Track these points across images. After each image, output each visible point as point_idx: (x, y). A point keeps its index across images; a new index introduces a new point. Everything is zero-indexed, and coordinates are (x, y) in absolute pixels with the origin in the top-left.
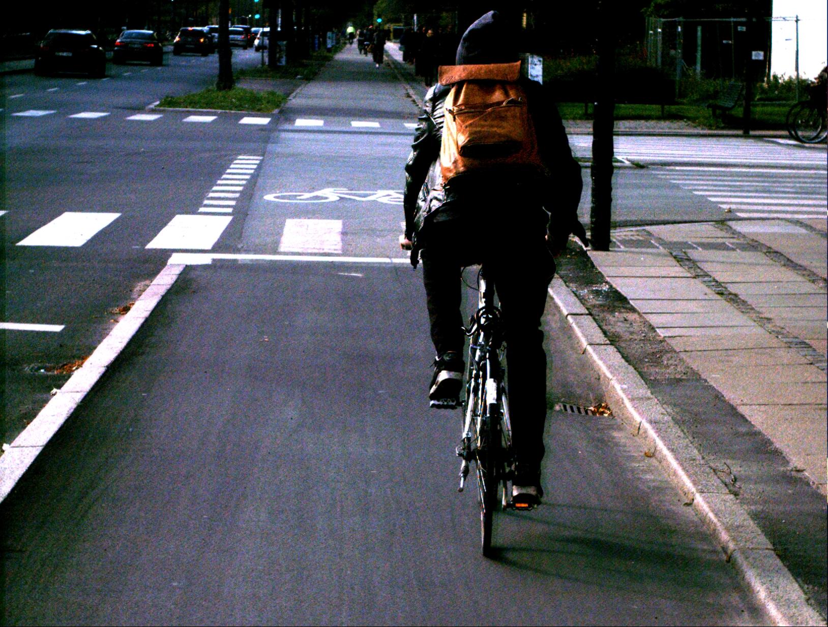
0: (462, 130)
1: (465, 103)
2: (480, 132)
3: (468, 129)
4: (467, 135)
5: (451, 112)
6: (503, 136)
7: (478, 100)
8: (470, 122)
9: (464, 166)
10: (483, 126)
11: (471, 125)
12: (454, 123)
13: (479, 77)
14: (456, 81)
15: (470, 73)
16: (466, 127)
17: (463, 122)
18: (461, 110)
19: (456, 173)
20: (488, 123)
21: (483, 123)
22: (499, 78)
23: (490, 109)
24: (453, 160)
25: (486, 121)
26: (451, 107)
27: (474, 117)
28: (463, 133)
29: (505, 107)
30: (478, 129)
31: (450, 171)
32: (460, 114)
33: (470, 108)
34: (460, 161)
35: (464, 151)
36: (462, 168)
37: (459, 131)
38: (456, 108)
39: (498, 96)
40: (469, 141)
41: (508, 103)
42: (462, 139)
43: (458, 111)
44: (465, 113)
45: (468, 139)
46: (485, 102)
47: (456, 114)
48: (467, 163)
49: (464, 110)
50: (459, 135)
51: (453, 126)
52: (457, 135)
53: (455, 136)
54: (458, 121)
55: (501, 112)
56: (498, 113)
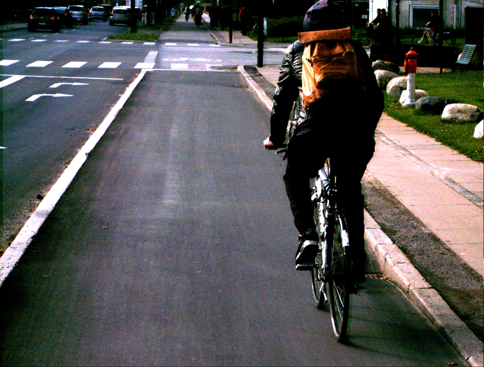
0: (318, 72)
1: (319, 54)
2: (330, 73)
3: (322, 71)
4: (322, 75)
5: (309, 61)
6: (343, 75)
7: (326, 52)
8: (323, 66)
9: (320, 95)
10: (331, 69)
11: (323, 68)
12: (312, 68)
13: (325, 38)
14: (311, 41)
15: (320, 36)
16: (321, 70)
17: (319, 66)
18: (317, 59)
19: (315, 100)
20: (335, 67)
21: (331, 67)
22: (338, 38)
23: (335, 58)
24: (312, 91)
25: (333, 65)
26: (309, 57)
27: (325, 63)
28: (319, 74)
29: (344, 56)
30: (328, 71)
31: (311, 98)
32: (315, 62)
33: (323, 57)
34: (317, 92)
35: (320, 85)
36: (318, 96)
37: (315, 72)
38: (313, 59)
39: (338, 50)
40: (323, 79)
41: (345, 54)
42: (318, 78)
44: (319, 61)
45: (323, 78)
46: (331, 54)
47: (313, 62)
48: (321, 92)
49: (318, 59)
50: (316, 75)
51: (311, 70)
52: (314, 75)
53: (313, 76)
54: (315, 66)
55: (342, 59)
56: (339, 61)
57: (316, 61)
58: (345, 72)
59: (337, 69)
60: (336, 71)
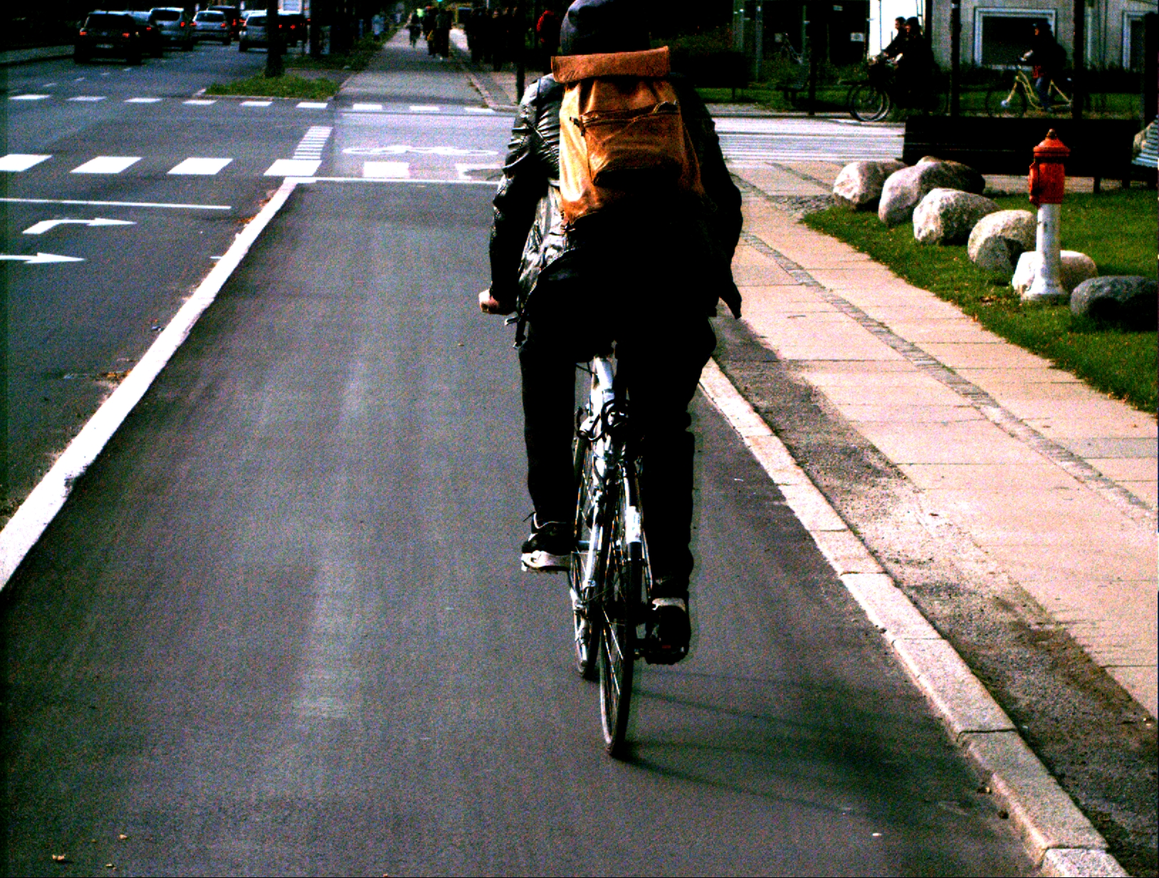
0: (597, 150)
1: (598, 110)
2: (625, 151)
3: (607, 147)
4: (605, 157)
5: (577, 122)
6: (654, 157)
7: (615, 104)
8: (610, 137)
9: (600, 200)
10: (627, 143)
11: (610, 141)
12: (583, 138)
13: (613, 72)
14: (581, 77)
15: (599, 66)
16: (604, 144)
17: (598, 136)
18: (594, 120)
20: (636, 137)
21: (627, 138)
22: (642, 72)
23: (635, 119)
24: (582, 191)
25: (631, 135)
26: (576, 115)
27: (612, 131)
28: (599, 153)
29: (657, 114)
30: (620, 147)
31: (579, 207)
32: (591, 126)
33: (609, 117)
34: (593, 193)
35: (600, 180)
36: (596, 204)
37: (590, 150)
38: (585, 118)
39: (643, 98)
40: (608, 165)
41: (659, 110)
42: (598, 163)
43: (589, 121)
44: (599, 124)
45: (607, 162)
46: (626, 108)
47: (587, 126)
48: (604, 195)
49: (597, 119)
50: (593, 155)
51: (582, 143)
52: (589, 155)
53: (584, 157)
54: (589, 135)
55: (651, 121)
56: (647, 123)
57: (592, 124)
58: (657, 150)
59: (641, 143)
60: (638, 147)
